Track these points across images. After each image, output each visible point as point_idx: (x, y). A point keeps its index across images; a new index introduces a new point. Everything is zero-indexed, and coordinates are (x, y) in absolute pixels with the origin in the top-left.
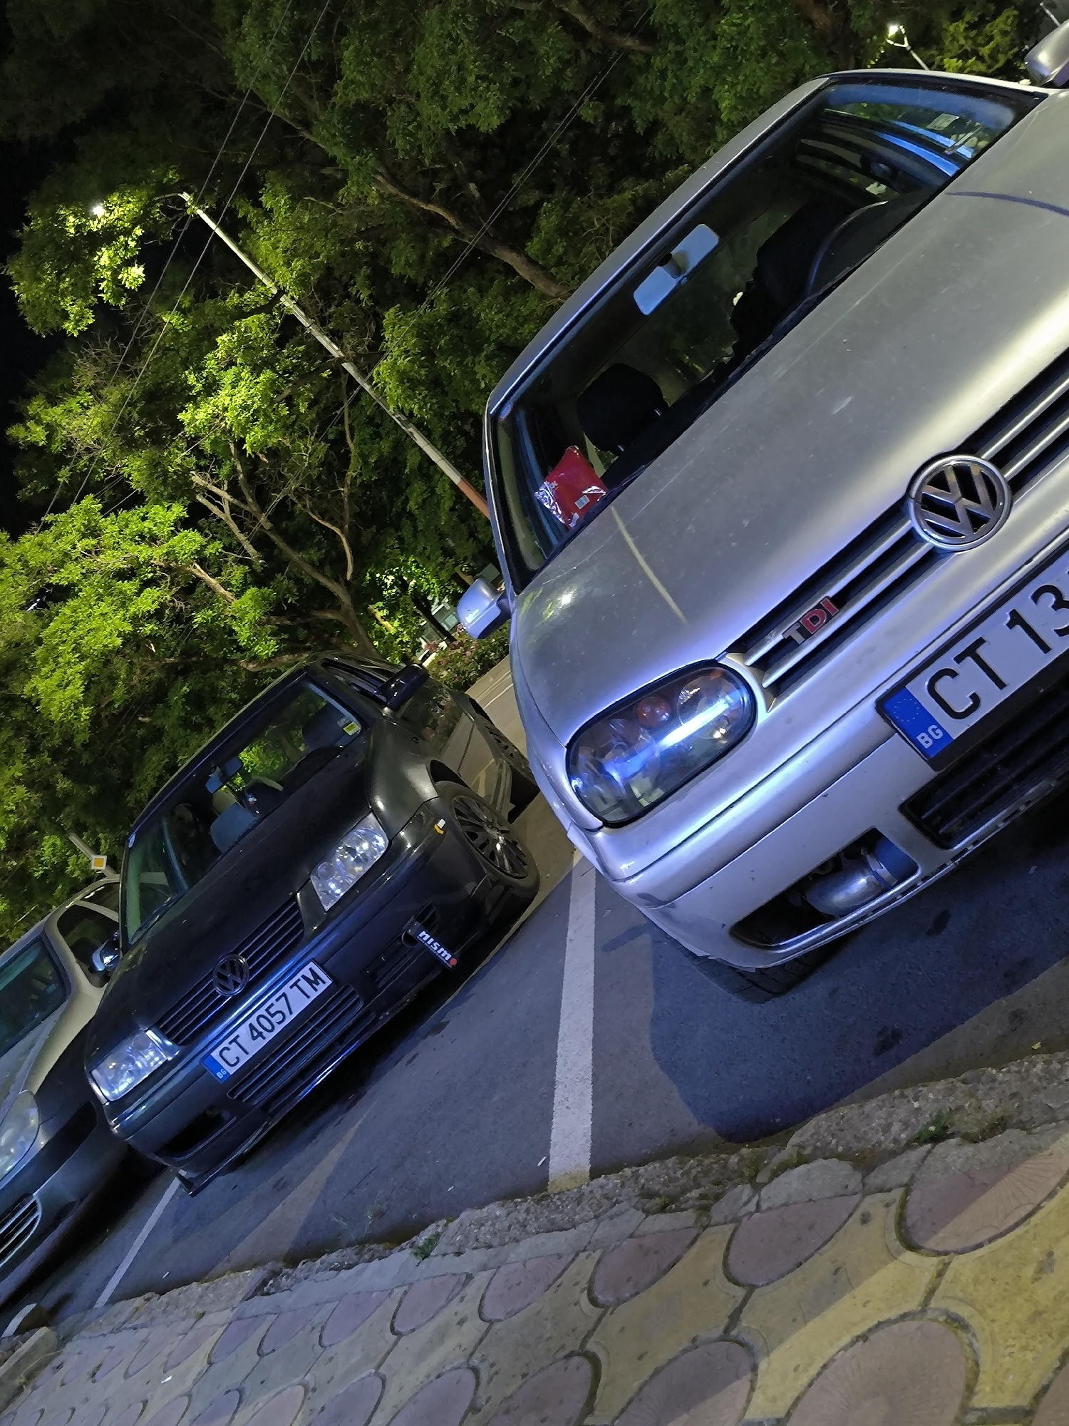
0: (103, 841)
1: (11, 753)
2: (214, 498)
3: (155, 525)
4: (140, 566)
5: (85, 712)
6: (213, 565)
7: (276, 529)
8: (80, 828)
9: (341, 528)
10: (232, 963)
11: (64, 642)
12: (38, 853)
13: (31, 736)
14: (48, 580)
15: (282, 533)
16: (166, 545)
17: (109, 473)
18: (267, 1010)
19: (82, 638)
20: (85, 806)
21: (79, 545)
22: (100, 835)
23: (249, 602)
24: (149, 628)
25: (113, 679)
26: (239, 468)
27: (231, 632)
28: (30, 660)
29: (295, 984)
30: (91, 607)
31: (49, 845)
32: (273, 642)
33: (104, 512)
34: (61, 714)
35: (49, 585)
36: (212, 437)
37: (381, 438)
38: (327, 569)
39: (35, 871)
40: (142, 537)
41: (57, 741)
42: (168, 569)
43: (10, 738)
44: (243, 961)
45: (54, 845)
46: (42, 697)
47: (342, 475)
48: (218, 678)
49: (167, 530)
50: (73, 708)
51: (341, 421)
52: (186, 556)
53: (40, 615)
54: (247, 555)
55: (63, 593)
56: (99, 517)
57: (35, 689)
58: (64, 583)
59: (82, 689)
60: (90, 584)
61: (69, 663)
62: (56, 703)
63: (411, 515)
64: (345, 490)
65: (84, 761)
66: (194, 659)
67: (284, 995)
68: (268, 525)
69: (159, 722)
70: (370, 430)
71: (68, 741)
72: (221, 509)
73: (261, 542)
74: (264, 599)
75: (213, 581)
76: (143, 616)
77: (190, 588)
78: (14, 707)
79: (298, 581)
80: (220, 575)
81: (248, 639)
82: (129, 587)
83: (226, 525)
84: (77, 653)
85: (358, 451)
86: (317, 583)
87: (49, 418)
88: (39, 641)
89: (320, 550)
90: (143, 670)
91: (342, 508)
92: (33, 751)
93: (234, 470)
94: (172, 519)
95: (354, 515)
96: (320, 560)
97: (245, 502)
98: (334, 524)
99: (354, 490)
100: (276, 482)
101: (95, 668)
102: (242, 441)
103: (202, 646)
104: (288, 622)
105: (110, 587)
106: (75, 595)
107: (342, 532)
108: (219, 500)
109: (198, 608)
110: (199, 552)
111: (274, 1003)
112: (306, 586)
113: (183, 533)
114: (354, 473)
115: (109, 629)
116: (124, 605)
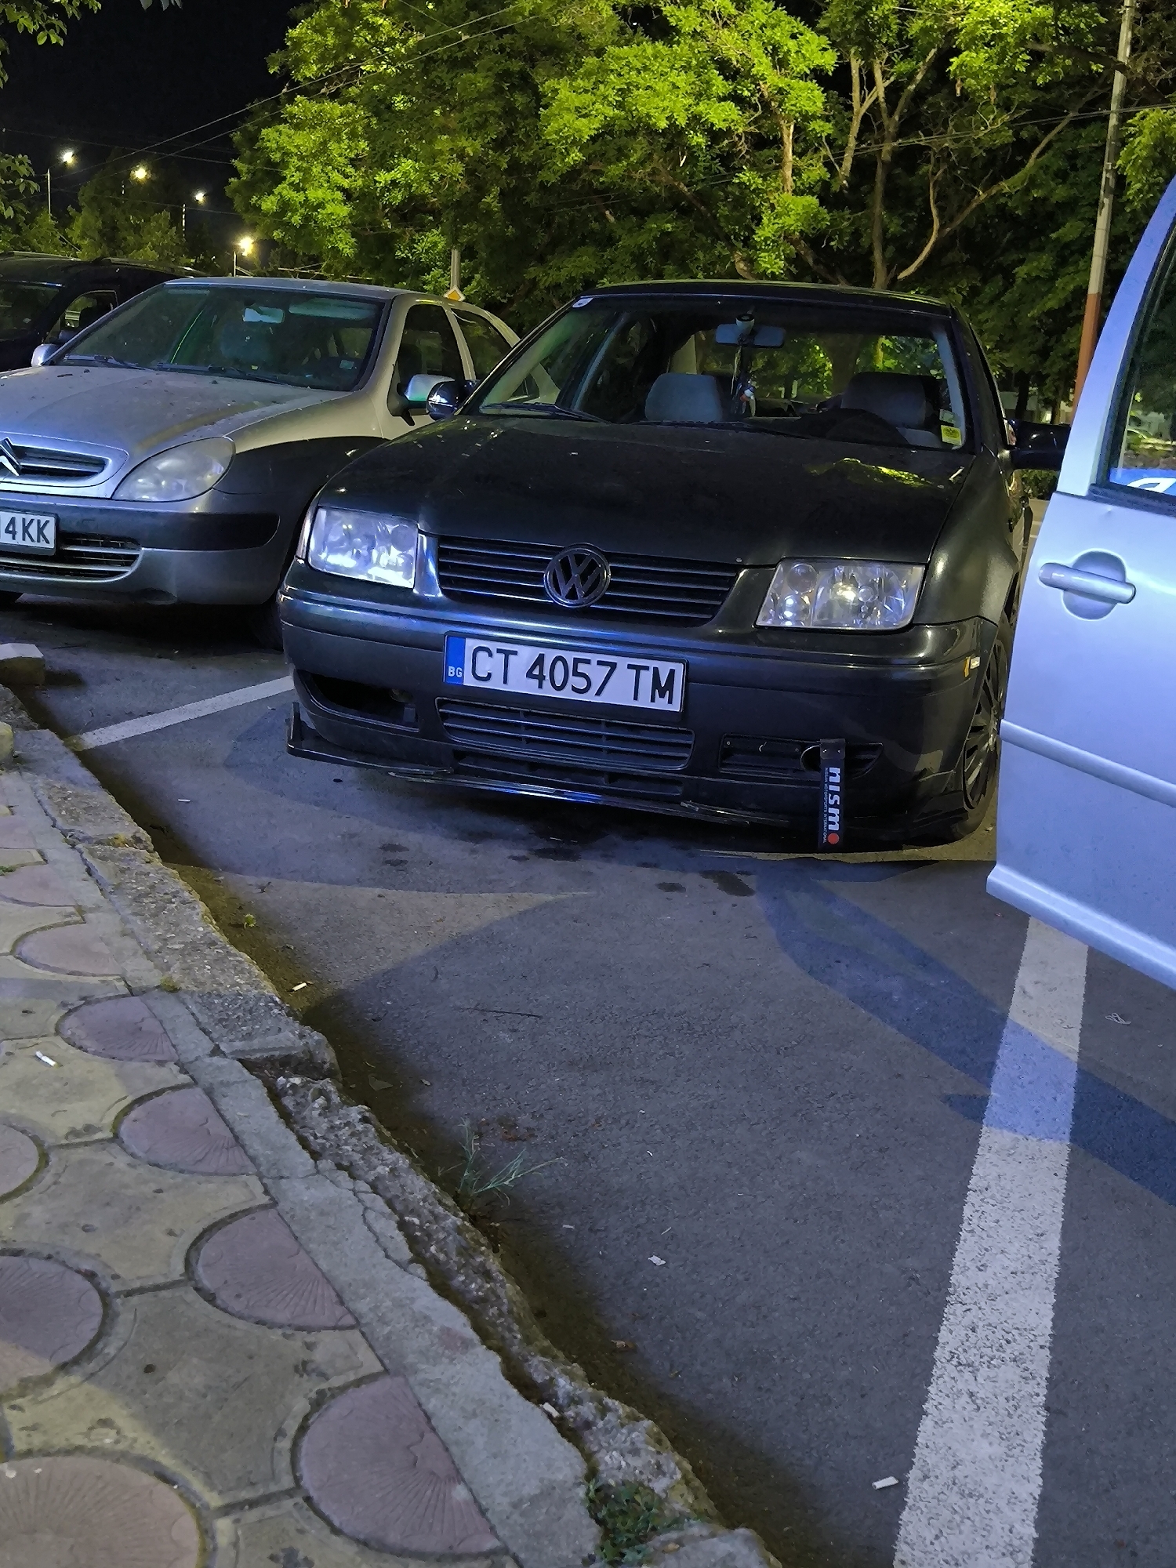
0: (474, 283)
1: (481, 126)
2: (869, 82)
3: (797, 52)
4: (748, 75)
5: (576, 156)
6: (805, 144)
7: (889, 167)
8: (468, 253)
9: (942, 227)
10: (593, 565)
11: (619, 75)
12: (416, 237)
13: (510, 131)
15: (889, 178)
16: (787, 80)
18: (577, 661)
19: (637, 86)
20: (491, 237)
22: (477, 276)
23: (800, 208)
24: (698, 139)
25: (622, 153)
26: (919, 77)
27: (758, 220)
28: (576, 62)
29: (638, 669)
30: (672, 68)
31: (433, 239)
32: (782, 264)
34: (555, 136)
35: (659, 11)
36: (928, 23)
37: (1064, 182)
38: (891, 249)
39: (400, 249)
40: (775, 50)
41: (526, 158)
42: (766, 104)
43: (493, 113)
44: (607, 575)
45: (435, 244)
46: (555, 104)
47: (995, 180)
48: (703, 247)
49: (803, 68)
50: (569, 141)
51: (1048, 129)
52: (794, 108)
54: (840, 166)
55: (662, 31)
57: (556, 91)
58: (673, 22)
59: (593, 133)
60: (690, 46)
61: (605, 97)
62: (561, 122)
63: (1009, 279)
64: (982, 195)
65: (528, 199)
66: (703, 208)
67: (613, 666)
68: (886, 156)
69: (619, 232)
70: (1061, 163)
71: (535, 167)
72: (863, 100)
73: (863, 167)
74: (815, 216)
75: (790, 157)
76: (703, 124)
77: (764, 142)
78: (522, 90)
79: (856, 235)
80: (800, 158)
81: (766, 239)
82: (720, 85)
83: (851, 119)
84: (620, 96)
85: (1033, 173)
86: (870, 252)
88: (600, 52)
89: (903, 226)
90: (654, 172)
91: (961, 209)
92: (499, 144)
93: (911, 76)
94: (817, 62)
95: (964, 228)
96: (894, 235)
97: (891, 114)
98: (941, 216)
99: (989, 206)
100: (935, 124)
101: (621, 126)
102: (957, 52)
103: (720, 204)
104: (810, 261)
105: (704, 67)
106: (670, 43)
107: (939, 231)
108: (870, 90)
109: (754, 166)
110: (807, 117)
111: (592, 662)
112: (859, 246)
113: (813, 85)
114: (1007, 189)
115: (666, 103)
116: (699, 96)
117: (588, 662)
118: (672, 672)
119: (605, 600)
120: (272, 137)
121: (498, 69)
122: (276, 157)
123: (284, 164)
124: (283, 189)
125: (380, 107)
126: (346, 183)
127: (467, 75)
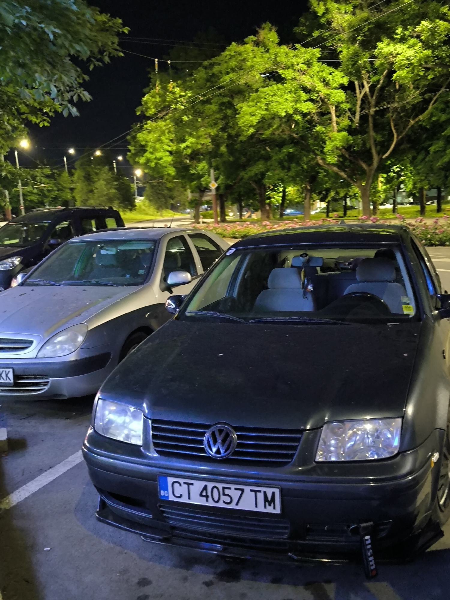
0: (220, 179)
1: (216, 124)
2: (362, 86)
3: (332, 79)
4: (314, 91)
5: (252, 130)
6: (340, 113)
7: (374, 117)
8: (216, 169)
9: (398, 136)
10: (227, 435)
11: (265, 98)
12: (197, 165)
13: (227, 124)
14: (278, 70)
15: (374, 120)
16: (330, 90)
17: (333, 45)
18: (224, 488)
19: (272, 102)
20: (224, 163)
21: (300, 65)
22: (221, 176)
23: (341, 137)
24: (298, 117)
25: (270, 126)
26: (381, 82)
27: (325, 143)
28: (249, 95)
29: (256, 492)
30: (285, 93)
31: (202, 166)
32: (336, 159)
33: (319, 60)
34: (243, 125)
35: (277, 72)
36: (382, 62)
37: (445, 113)
38: (379, 147)
39: (192, 170)
40: (324, 80)
41: (233, 133)
42: (323, 101)
43: (219, 119)
44: (236, 439)
45: (204, 167)
46: (242, 113)
47: (417, 116)
48: (305, 155)
49: (335, 85)
50: (249, 126)
52: (333, 101)
53: (265, 81)
54: (355, 118)
55: (279, 79)
56: (315, 59)
57: (241, 108)
58: (283, 76)
59: (257, 121)
60: (291, 84)
61: (261, 107)
62: (245, 119)
63: (428, 153)
64: (412, 122)
65: (236, 147)
66: (303, 142)
67: (243, 490)
68: (372, 114)
69: (272, 154)
70: (442, 106)
71: (238, 135)
72: (361, 93)
73: (364, 118)
74: (347, 140)
75: (334, 118)
76: (300, 111)
77: (324, 114)
78: (230, 108)
79: (364, 144)
80: (338, 118)
81: (329, 150)
82: (304, 96)
83: (356, 100)
84: (266, 106)
85: (431, 111)
86: (370, 149)
87: (330, 6)
88: (257, 91)
89: (382, 138)
90: (283, 131)
91: (404, 128)
92: (223, 129)
93: (378, 81)
94: (341, 82)
95: (407, 135)
96: (379, 142)
97: (372, 97)
98: (397, 132)
99: (415, 125)
100: (390, 99)
101: (268, 117)
102: (395, 72)
103: (310, 139)
104: (347, 156)
105: (297, 91)
106: (283, 84)
107: (397, 138)
108: (363, 88)
109: (320, 124)
110: (339, 103)
111: (232, 489)
112: (366, 147)
113: (340, 91)
114: (422, 119)
115: (284, 106)
116: (296, 101)
117: (229, 488)
118: (273, 493)
119: (236, 453)
120: (141, 136)
121: (220, 102)
122: (143, 143)
123: (146, 146)
124: (147, 155)
125: (178, 122)
126: (170, 149)
127: (208, 106)
